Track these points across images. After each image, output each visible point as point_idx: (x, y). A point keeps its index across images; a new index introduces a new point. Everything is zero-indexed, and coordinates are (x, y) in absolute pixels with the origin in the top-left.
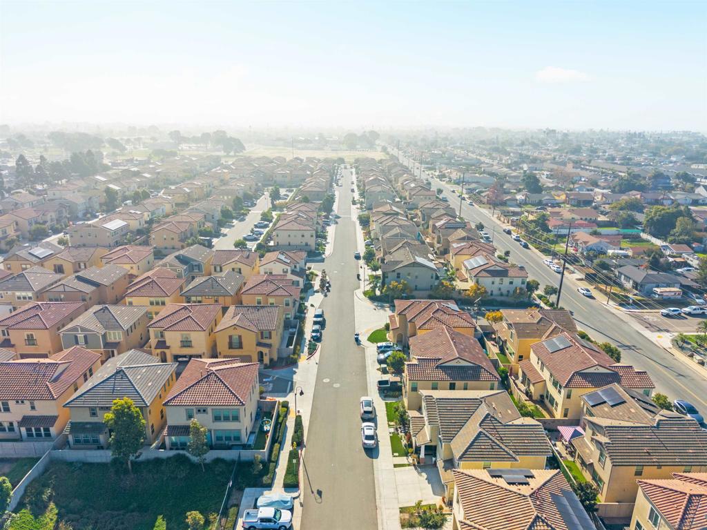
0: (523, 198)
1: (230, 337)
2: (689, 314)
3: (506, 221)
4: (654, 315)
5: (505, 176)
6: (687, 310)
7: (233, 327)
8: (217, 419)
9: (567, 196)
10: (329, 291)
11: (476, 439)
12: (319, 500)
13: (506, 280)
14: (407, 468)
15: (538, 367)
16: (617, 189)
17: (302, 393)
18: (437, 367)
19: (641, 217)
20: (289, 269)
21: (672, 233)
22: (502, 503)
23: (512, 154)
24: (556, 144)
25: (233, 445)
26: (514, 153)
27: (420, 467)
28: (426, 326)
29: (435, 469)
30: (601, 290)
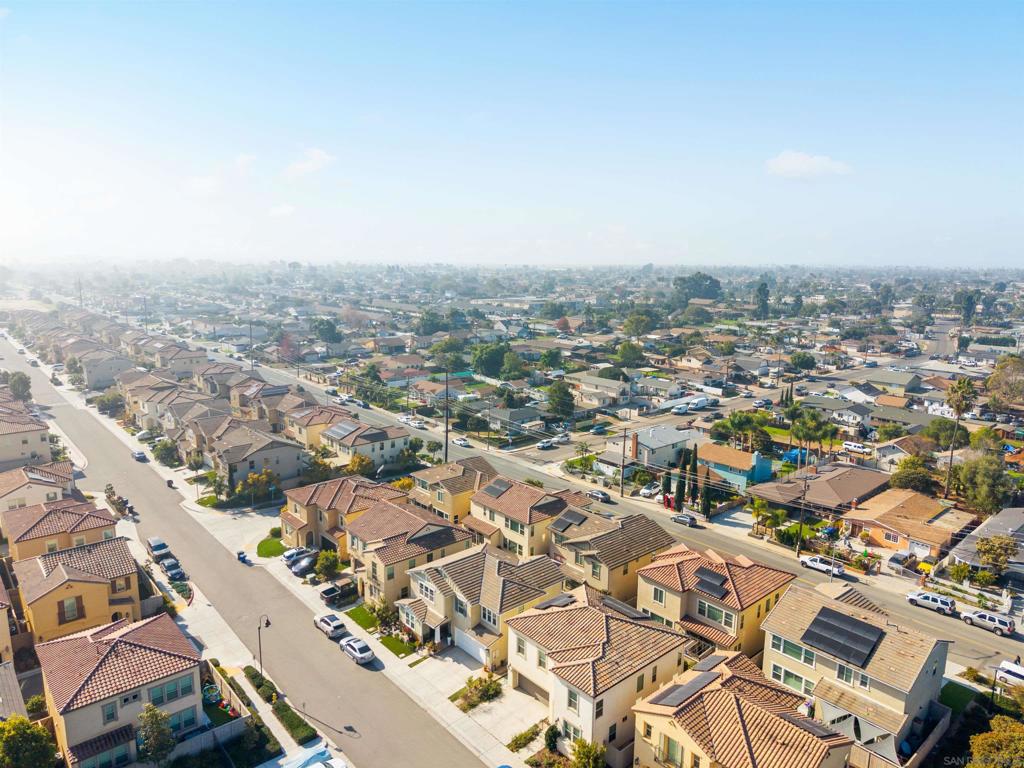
0: (324, 349)
1: (61, 604)
2: (559, 443)
3: (321, 381)
4: (532, 450)
5: (279, 325)
6: (555, 439)
7: (65, 585)
8: (158, 701)
9: (376, 342)
10: (135, 514)
11: (504, 588)
12: (356, 735)
13: (387, 444)
14: (425, 661)
15: (486, 519)
16: (421, 331)
17: (268, 624)
18: (408, 542)
19: (468, 359)
20: (59, 491)
21: (502, 370)
22: (570, 622)
23: (261, 296)
24: (308, 281)
25: (185, 735)
26: (264, 295)
27: (439, 654)
28: (355, 508)
29: (455, 649)
30: (474, 438)
